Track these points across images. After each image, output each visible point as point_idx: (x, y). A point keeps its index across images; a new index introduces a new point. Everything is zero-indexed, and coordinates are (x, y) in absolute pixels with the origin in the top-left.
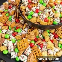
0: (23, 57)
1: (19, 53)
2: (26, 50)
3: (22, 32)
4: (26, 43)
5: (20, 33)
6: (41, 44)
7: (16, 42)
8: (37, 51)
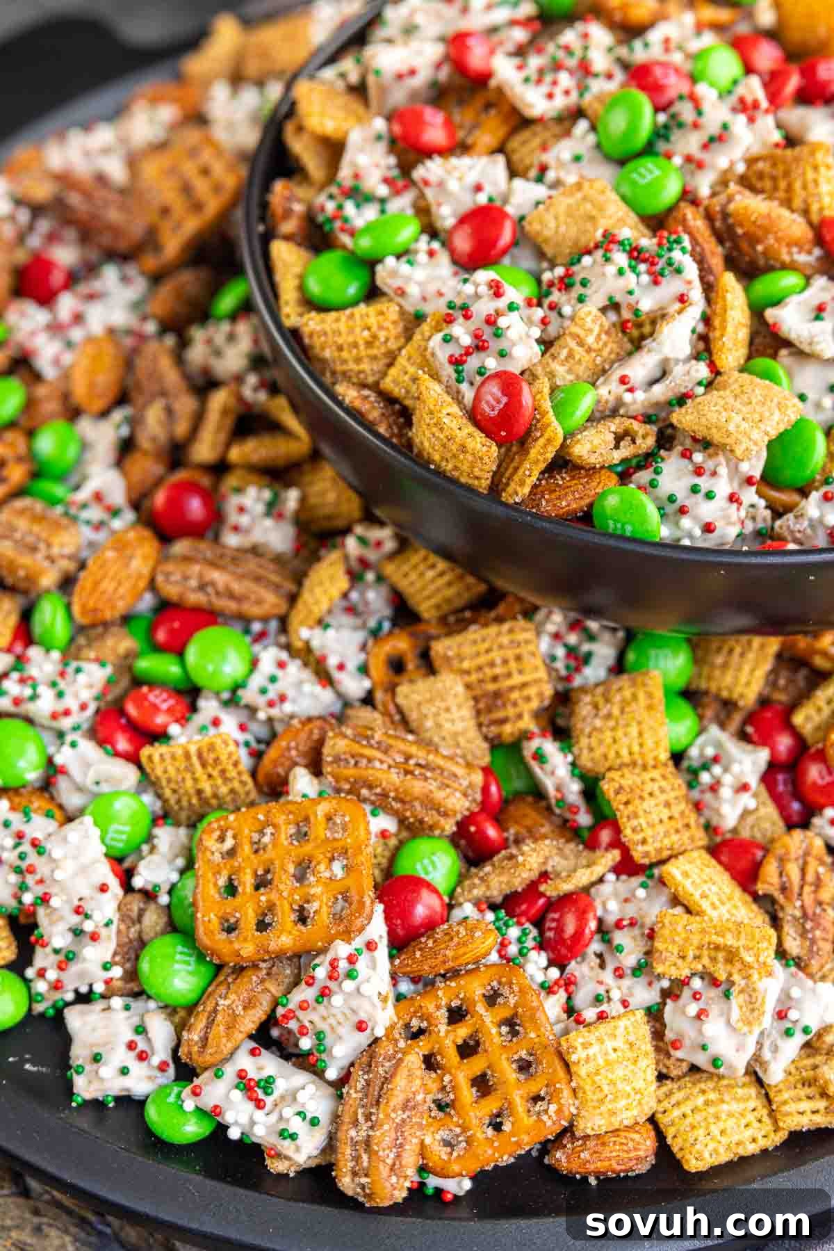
0: (267, 1085)
1: (199, 1024)
2: (321, 973)
3: (257, 680)
4: (337, 868)
5: (232, 701)
6: (567, 900)
7: (167, 837)
8: (492, 999)
